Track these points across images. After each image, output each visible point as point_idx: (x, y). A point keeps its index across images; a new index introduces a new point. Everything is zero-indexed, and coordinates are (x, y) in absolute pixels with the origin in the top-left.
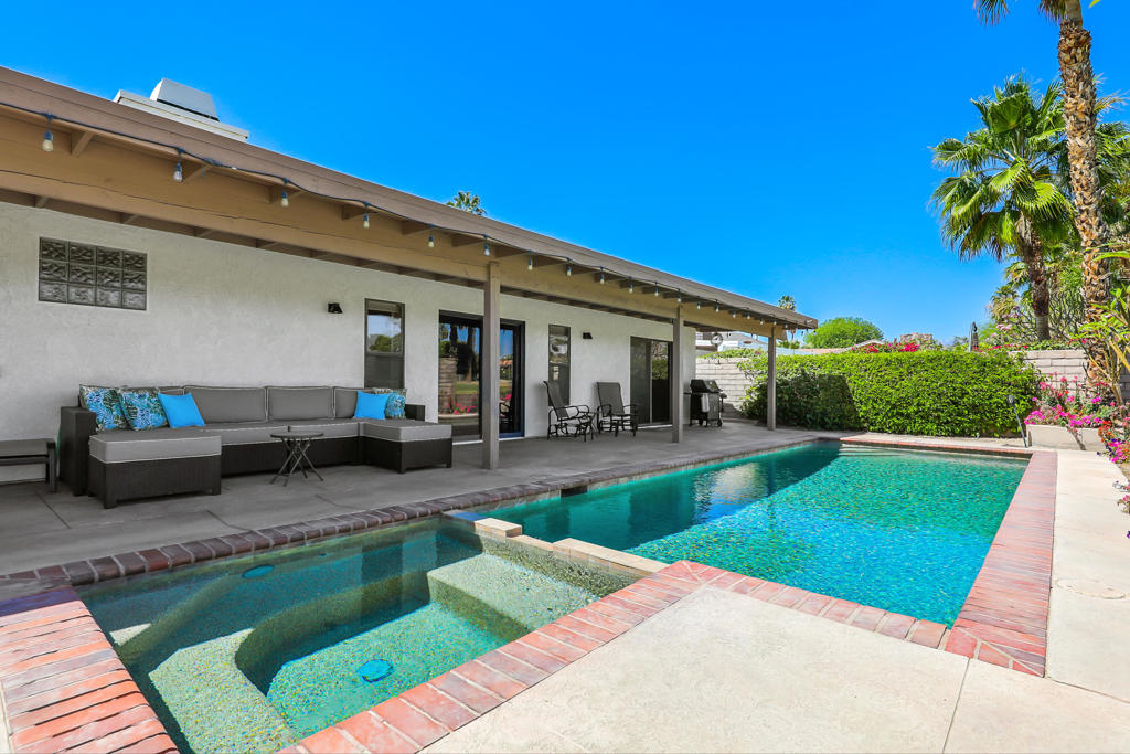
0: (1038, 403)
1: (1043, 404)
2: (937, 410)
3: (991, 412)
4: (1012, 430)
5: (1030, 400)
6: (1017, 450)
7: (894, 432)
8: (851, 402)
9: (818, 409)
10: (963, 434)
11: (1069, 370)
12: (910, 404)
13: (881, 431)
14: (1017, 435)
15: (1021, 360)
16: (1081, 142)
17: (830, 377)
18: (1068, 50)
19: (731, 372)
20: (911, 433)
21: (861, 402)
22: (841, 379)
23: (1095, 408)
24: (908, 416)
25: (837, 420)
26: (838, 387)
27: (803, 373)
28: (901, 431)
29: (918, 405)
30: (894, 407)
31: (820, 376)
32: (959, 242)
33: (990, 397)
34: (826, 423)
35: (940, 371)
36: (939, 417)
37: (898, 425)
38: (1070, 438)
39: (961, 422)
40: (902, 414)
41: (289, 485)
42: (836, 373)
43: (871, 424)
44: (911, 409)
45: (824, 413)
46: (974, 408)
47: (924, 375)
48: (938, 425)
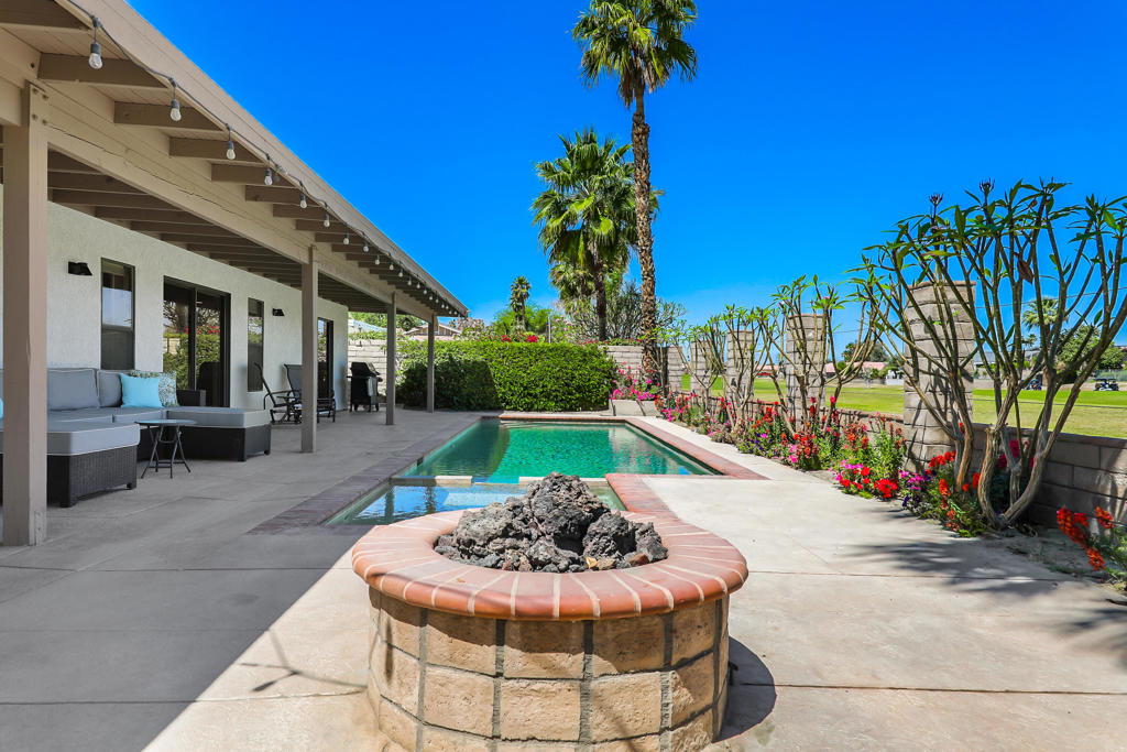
0: (618, 384)
1: (620, 385)
2: (556, 390)
3: (589, 391)
4: (601, 405)
5: (611, 383)
6: (607, 418)
7: (525, 410)
8: (492, 384)
9: (465, 392)
10: (572, 409)
11: (631, 361)
12: (537, 386)
13: (515, 409)
14: (607, 408)
15: (605, 352)
16: (643, 202)
17: (475, 362)
18: (638, 135)
19: (375, 354)
20: (537, 410)
21: (500, 384)
22: (483, 364)
23: (649, 387)
24: (535, 396)
25: (480, 401)
26: (480, 372)
27: (451, 358)
28: (529, 409)
29: (543, 387)
30: (525, 388)
31: (466, 361)
32: (549, 250)
33: (589, 380)
34: (471, 404)
35: (557, 360)
36: (556, 396)
37: (527, 403)
38: (638, 408)
39: (571, 400)
40: (531, 395)
41: (175, 477)
42: (480, 359)
43: (507, 404)
44: (538, 390)
45: (470, 395)
46: (579, 389)
47: (547, 361)
48: (556, 402)
